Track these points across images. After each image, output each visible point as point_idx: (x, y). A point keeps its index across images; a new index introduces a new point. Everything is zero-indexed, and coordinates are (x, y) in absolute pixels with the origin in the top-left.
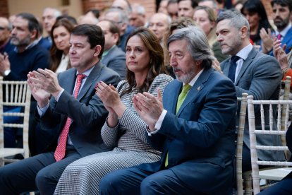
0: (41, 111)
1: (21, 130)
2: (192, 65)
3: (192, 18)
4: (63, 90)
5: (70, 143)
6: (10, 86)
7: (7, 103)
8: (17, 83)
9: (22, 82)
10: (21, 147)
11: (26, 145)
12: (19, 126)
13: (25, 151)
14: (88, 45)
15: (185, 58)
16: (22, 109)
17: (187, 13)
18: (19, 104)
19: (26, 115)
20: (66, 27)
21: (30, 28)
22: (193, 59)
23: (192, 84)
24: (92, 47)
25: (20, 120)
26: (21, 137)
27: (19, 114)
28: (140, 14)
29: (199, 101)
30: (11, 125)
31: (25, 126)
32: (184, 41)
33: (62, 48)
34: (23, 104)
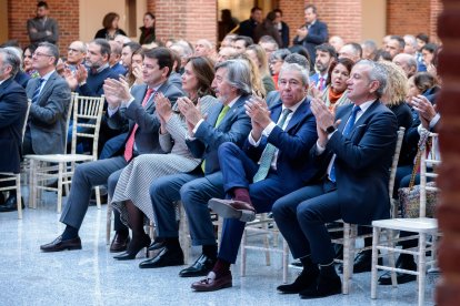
0: (111, 112)
1: (92, 139)
4: (133, 99)
5: (136, 148)
6: (84, 100)
7: (81, 116)
10: (91, 154)
11: (95, 153)
12: (90, 135)
13: (94, 158)
14: (158, 67)
16: (94, 122)
18: (92, 117)
19: (97, 127)
21: (103, 52)
24: (161, 68)
25: (92, 131)
27: (90, 126)
30: (83, 135)
31: (96, 136)
34: (95, 117)
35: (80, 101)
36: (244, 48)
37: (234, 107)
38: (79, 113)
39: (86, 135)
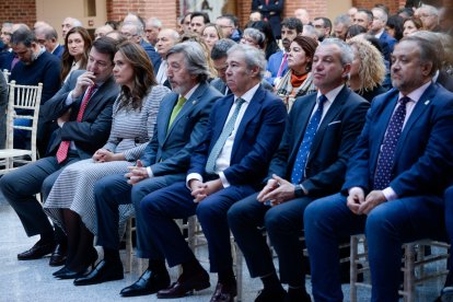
2: (188, 78)
3: (202, 34)
6: (21, 89)
7: (18, 106)
8: (28, 87)
9: (33, 87)
10: (30, 149)
11: (34, 147)
13: (33, 152)
15: (181, 71)
16: (31, 112)
17: (199, 29)
18: (29, 107)
20: (82, 35)
22: (189, 72)
23: (187, 97)
26: (30, 139)
27: (28, 117)
28: (156, 27)
29: (194, 115)
31: (34, 129)
32: (181, 54)
33: (73, 54)
34: (32, 108)
35: (16, 89)
36: (203, 25)
37: (192, 98)
38: (16, 104)
39: (24, 128)
